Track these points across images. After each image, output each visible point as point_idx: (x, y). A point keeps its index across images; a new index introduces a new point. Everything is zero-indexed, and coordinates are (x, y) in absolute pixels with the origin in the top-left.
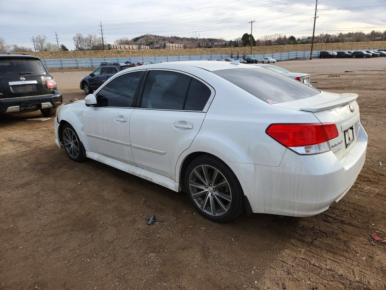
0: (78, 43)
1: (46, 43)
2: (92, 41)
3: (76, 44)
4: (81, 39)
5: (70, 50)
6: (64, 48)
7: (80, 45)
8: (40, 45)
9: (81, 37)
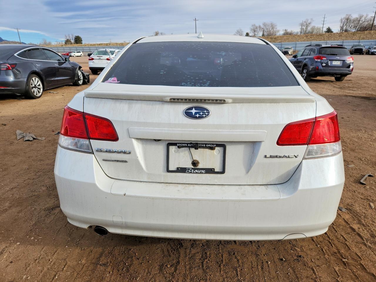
0: (344, 25)
1: (311, 26)
2: (361, 22)
3: (342, 25)
4: (349, 20)
5: (334, 32)
6: (329, 31)
7: (345, 26)
8: (305, 29)
9: (350, 17)
